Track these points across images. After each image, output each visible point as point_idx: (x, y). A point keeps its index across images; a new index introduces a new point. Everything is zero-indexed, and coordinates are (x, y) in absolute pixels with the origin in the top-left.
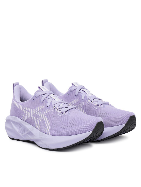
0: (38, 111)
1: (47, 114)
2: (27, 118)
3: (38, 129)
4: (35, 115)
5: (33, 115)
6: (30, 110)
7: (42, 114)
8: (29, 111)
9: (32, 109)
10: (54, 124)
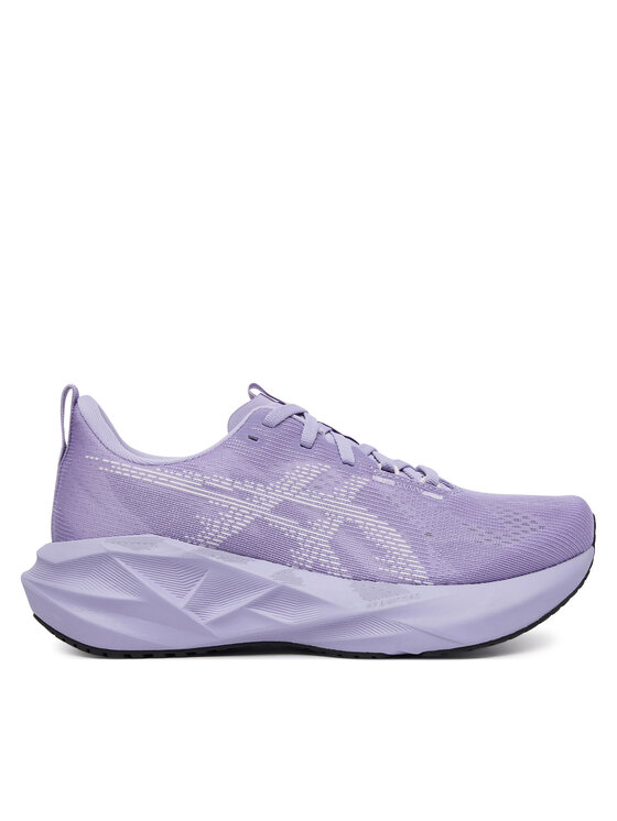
0: (304, 489)
1: (357, 494)
2: (237, 529)
3: (324, 571)
4: (284, 509)
5: (276, 510)
6: (248, 487)
7: (334, 499)
8: (242, 495)
9: (257, 481)
10: (428, 534)
